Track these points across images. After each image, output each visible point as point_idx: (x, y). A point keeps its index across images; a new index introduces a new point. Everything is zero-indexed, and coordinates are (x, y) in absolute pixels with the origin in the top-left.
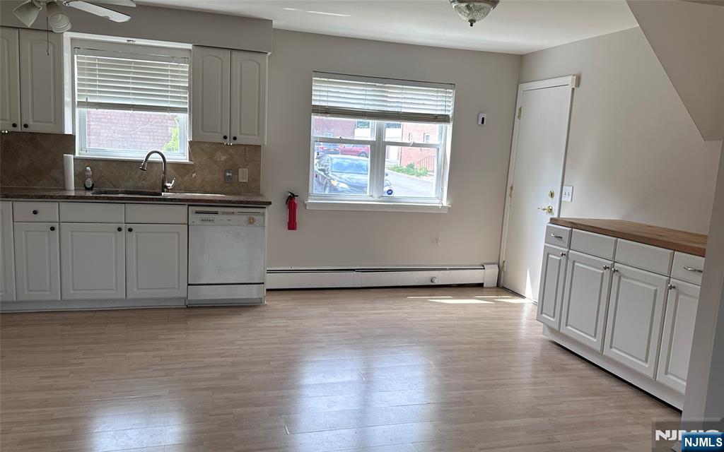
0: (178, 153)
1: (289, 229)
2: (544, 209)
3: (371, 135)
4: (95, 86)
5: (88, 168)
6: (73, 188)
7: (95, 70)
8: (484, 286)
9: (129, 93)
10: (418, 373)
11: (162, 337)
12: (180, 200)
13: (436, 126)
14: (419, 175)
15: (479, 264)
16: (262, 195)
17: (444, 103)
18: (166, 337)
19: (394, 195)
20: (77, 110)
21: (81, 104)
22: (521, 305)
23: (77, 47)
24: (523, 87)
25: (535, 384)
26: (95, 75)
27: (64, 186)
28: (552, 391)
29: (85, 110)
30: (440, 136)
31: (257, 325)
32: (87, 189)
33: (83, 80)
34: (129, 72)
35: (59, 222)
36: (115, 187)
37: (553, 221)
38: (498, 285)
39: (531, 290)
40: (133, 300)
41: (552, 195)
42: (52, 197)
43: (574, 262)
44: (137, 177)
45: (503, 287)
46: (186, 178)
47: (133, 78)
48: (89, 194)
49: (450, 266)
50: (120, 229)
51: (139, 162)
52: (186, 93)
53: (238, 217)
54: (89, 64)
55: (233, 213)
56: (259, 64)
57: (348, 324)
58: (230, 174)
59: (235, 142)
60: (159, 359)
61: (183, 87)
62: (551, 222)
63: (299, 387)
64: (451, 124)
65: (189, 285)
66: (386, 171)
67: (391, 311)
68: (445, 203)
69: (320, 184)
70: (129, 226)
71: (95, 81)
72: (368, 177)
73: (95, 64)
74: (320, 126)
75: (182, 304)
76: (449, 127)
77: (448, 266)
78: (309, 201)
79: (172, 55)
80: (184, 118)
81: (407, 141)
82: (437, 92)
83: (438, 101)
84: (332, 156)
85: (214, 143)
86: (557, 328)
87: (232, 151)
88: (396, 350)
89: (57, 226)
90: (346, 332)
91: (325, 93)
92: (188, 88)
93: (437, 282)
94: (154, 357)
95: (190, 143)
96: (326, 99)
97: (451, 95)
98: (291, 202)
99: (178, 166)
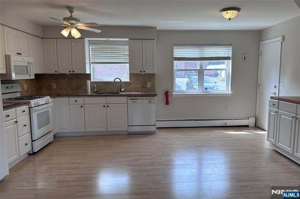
0: (126, 78)
1: (166, 104)
2: (272, 93)
3: (198, 67)
4: (97, 56)
5: (95, 85)
6: (90, 92)
8: (249, 126)
9: (108, 58)
12: (124, 95)
15: (246, 117)
17: (228, 52)
19: (208, 90)
20: (91, 65)
21: (93, 63)
23: (90, 43)
24: (262, 43)
26: (97, 52)
27: (87, 92)
29: (94, 65)
30: (227, 66)
32: (95, 92)
33: (93, 54)
36: (104, 91)
38: (255, 126)
41: (275, 87)
42: (81, 96)
45: (257, 127)
46: (129, 87)
50: (104, 106)
51: (112, 82)
52: (128, 57)
54: (95, 49)
55: (143, 99)
56: (152, 44)
61: (127, 55)
64: (231, 60)
68: (230, 93)
70: (107, 105)
71: (97, 54)
73: (97, 49)
75: (126, 133)
76: (230, 62)
77: (232, 118)
78: (174, 94)
79: (123, 43)
80: (128, 65)
82: (225, 48)
83: (225, 51)
85: (137, 74)
89: (83, 105)
93: (228, 125)
95: (130, 74)
96: (179, 54)
97: (231, 49)
98: (167, 94)
99: (126, 83)
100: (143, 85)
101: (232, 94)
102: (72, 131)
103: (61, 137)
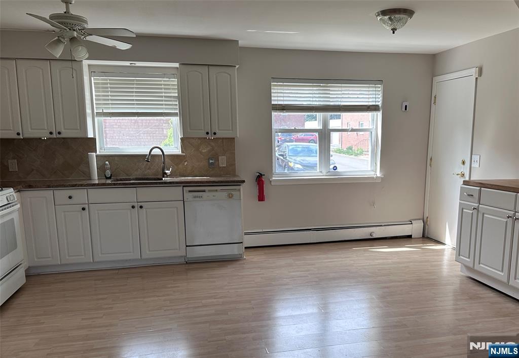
0: (173, 147)
1: (259, 201)
2: (458, 175)
3: (318, 125)
4: (108, 100)
5: (107, 162)
6: (96, 178)
7: (107, 88)
8: (413, 237)
9: (133, 104)
10: (364, 306)
11: (170, 286)
12: (177, 183)
13: (369, 115)
14: (356, 155)
15: (407, 220)
16: (238, 176)
17: (374, 96)
18: (173, 286)
19: (338, 170)
20: (96, 119)
21: (99, 114)
22: (443, 250)
23: (93, 71)
24: (436, 79)
25: (456, 310)
26: (108, 92)
27: (90, 177)
28: (470, 315)
29: (102, 118)
30: (373, 122)
31: (240, 274)
32: (107, 178)
33: (99, 96)
34: (133, 88)
35: (88, 204)
36: (127, 175)
37: (465, 183)
38: (423, 236)
39: (450, 239)
40: (147, 259)
41: (464, 163)
42: (81, 185)
43: (483, 214)
44: (144, 166)
45: (427, 237)
46: (180, 166)
47: (136, 92)
48: (109, 181)
49: (385, 223)
50: (133, 207)
51: (145, 156)
52: (176, 101)
53: (221, 193)
54: (103, 83)
55: (217, 190)
56: (230, 75)
57: (309, 271)
58: (213, 161)
59: (216, 136)
60: (169, 302)
61: (174, 97)
62: (464, 184)
63: (275, 318)
64: (381, 112)
65: (187, 246)
66: (331, 153)
67: (341, 259)
68: (379, 174)
69: (280, 165)
70: (140, 204)
71: (108, 96)
72: (317, 159)
73: (107, 83)
74: (279, 121)
75: (183, 260)
76: (379, 115)
77: (383, 223)
78: (274, 179)
79: (164, 73)
80: (176, 120)
81: (346, 128)
82: (369, 87)
83: (370, 95)
84: (289, 144)
85: (199, 138)
86: (472, 266)
87: (213, 144)
88: (346, 288)
89: (86, 206)
90: (308, 276)
91: (282, 94)
92: (178, 97)
93: (375, 236)
94: (164, 301)
95: (181, 139)
96: (282, 99)
97: (379, 89)
98: (260, 180)
99: (174, 157)
100: (211, 161)
101: (382, 178)
102: (63, 263)
103: (39, 275)
